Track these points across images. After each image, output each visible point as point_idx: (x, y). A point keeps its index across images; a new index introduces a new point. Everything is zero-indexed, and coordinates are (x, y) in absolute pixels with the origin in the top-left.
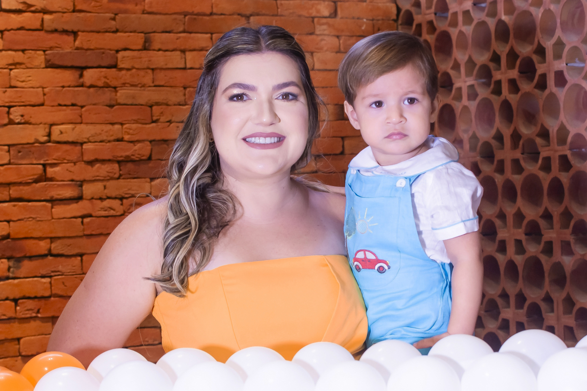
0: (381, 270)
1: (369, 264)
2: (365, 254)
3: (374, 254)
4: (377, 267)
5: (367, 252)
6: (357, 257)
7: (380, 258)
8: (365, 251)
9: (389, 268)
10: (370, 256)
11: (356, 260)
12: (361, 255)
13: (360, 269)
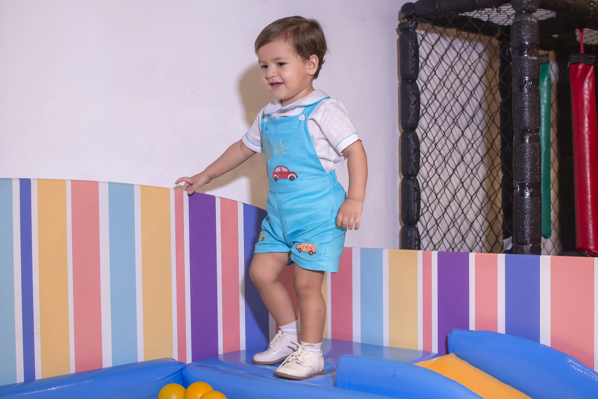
0: (292, 179)
1: (283, 175)
2: (281, 169)
3: (287, 168)
4: (289, 176)
5: (282, 167)
6: (276, 171)
7: (291, 170)
8: (280, 166)
9: (297, 177)
10: (284, 170)
11: (275, 173)
12: (278, 170)
13: (277, 179)
